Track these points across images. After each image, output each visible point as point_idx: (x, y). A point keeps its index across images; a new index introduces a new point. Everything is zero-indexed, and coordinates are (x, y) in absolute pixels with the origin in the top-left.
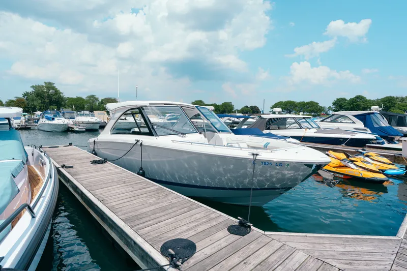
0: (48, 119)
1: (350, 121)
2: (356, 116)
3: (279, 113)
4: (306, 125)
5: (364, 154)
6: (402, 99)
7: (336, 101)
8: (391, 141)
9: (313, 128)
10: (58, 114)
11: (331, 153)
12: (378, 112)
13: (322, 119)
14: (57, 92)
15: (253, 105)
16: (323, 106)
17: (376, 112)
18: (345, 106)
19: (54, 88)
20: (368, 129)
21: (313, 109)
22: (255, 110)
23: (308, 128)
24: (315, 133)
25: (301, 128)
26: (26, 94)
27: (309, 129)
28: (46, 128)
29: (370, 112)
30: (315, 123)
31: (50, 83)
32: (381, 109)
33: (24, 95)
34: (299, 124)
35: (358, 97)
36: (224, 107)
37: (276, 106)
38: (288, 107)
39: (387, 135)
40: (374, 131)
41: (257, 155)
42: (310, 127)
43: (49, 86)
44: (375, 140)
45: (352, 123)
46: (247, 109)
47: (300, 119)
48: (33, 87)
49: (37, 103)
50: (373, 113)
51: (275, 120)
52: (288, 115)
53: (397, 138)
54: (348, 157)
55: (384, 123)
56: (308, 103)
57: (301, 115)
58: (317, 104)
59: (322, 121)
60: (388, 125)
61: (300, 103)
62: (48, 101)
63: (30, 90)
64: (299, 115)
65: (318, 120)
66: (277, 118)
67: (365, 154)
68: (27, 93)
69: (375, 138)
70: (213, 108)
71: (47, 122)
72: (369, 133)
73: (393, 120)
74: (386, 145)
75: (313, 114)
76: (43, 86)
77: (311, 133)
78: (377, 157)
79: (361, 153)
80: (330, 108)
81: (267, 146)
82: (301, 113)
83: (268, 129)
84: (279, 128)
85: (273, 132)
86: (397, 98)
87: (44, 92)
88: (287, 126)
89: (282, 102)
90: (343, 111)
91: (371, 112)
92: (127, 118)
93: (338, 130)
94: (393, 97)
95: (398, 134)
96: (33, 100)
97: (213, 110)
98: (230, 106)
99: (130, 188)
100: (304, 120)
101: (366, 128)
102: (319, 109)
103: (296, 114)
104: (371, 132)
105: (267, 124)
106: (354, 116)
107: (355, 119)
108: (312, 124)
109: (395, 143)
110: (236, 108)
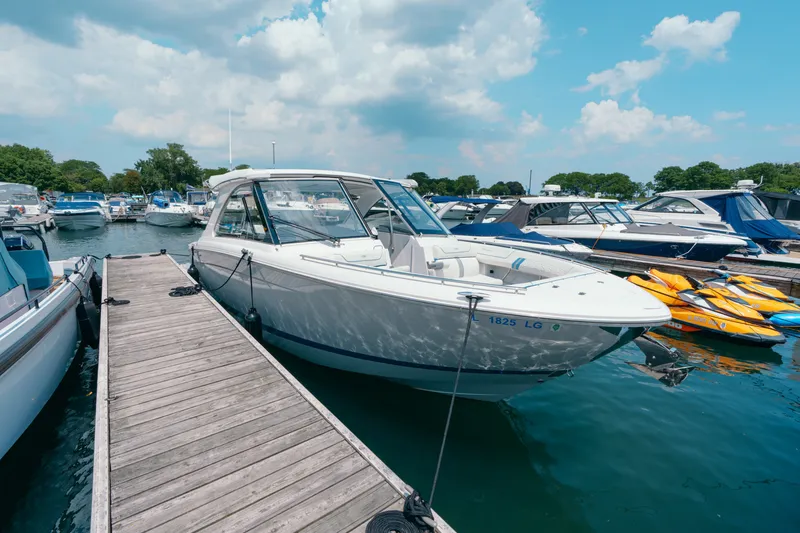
0: (159, 205)
1: (691, 210)
2: (705, 200)
3: (557, 194)
4: (606, 216)
5: (726, 278)
6: (788, 169)
7: (661, 173)
8: (773, 248)
9: (620, 222)
10: (177, 196)
11: (655, 274)
12: (751, 192)
13: (636, 206)
14: (188, 160)
15: (513, 180)
16: (637, 182)
17: (747, 191)
18: (677, 180)
19: (182, 154)
20: (729, 226)
21: (619, 188)
22: (515, 190)
23: (609, 223)
24: (621, 232)
25: (595, 223)
26: (140, 164)
27: (612, 224)
28: (156, 221)
29: (735, 191)
30: (623, 212)
31: (177, 146)
32: (756, 186)
33: (138, 166)
34: (593, 217)
35: (704, 165)
37: (552, 181)
38: (574, 183)
39: (767, 237)
40: (740, 228)
41: (479, 299)
42: (613, 220)
43: (175, 150)
44: (745, 247)
45: (697, 213)
46: (501, 187)
47: (596, 204)
48: (150, 152)
49: (158, 178)
50: (741, 194)
51: (546, 208)
52: (571, 199)
53: (788, 242)
54: (695, 285)
55: (761, 213)
56: (611, 177)
57: (597, 198)
58: (627, 177)
59: (637, 209)
60: (770, 218)
61: (596, 176)
62: (174, 175)
63: (146, 157)
64: (593, 197)
65: (628, 206)
66: (550, 204)
67: (729, 279)
68: (143, 162)
69: (745, 243)
70: (414, 183)
71: (158, 210)
72: (730, 233)
73: (778, 208)
74: (764, 256)
75: (618, 195)
76: (165, 150)
77: (615, 232)
78: (753, 286)
79: (721, 275)
80: (649, 185)
81: (518, 266)
82: (597, 194)
83: (533, 224)
84: (554, 223)
85: (542, 230)
86: (778, 167)
87: (168, 160)
88: (570, 218)
89: (563, 175)
90: (673, 190)
91: (738, 191)
93: (669, 228)
94: (771, 165)
95: (790, 233)
96: (151, 175)
97: (416, 189)
98: (471, 182)
99: (201, 362)
100: (602, 207)
101: (724, 223)
102: (631, 186)
103: (586, 195)
104: (734, 232)
105: (530, 214)
106: (700, 199)
107: (703, 206)
108: (618, 214)
109: (781, 252)
110: (481, 186)
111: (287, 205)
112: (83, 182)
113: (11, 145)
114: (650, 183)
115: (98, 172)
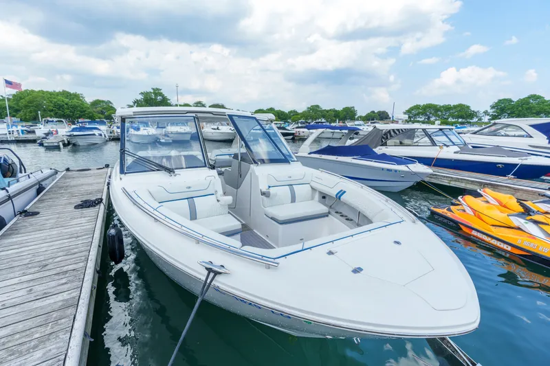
0: (135, 129)
2: (535, 126)
7: (496, 103)
9: (454, 145)
13: (474, 130)
14: (164, 98)
15: (382, 110)
16: (476, 110)
18: (509, 109)
19: (161, 94)
21: (462, 115)
22: (383, 116)
23: (445, 145)
24: (454, 153)
25: (433, 146)
26: (136, 102)
27: (448, 146)
31: (158, 89)
36: (345, 113)
37: (410, 110)
38: (427, 111)
42: (448, 143)
43: (157, 92)
46: (373, 115)
48: (142, 94)
51: (395, 133)
57: (437, 125)
58: (468, 107)
59: (474, 133)
61: (444, 107)
75: (460, 120)
76: (151, 93)
77: (449, 153)
80: (486, 113)
82: (437, 122)
83: (384, 145)
84: (401, 145)
89: (419, 106)
92: (220, 127)
93: (497, 150)
98: (352, 112)
100: (440, 132)
102: (471, 114)
105: (383, 137)
106: (530, 125)
107: (533, 130)
108: (453, 138)
110: (359, 114)
111: (218, 129)
112: (102, 113)
113: (61, 91)
114: (487, 111)
115: (112, 107)
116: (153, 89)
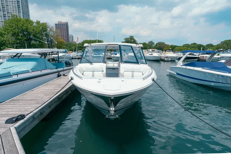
14: (135, 41)
43: (131, 38)
63: (124, 41)
76: (129, 38)
87: (129, 41)
111: (152, 54)
116: (130, 36)
